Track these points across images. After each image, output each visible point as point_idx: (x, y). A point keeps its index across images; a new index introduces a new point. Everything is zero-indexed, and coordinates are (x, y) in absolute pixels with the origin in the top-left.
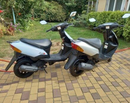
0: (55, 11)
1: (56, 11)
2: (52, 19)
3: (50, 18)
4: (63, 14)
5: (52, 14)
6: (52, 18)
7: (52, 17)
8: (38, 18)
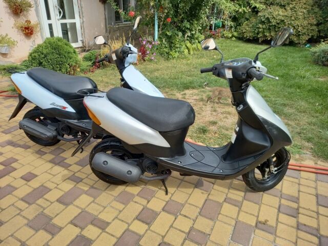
0: (281, 13)
1: (286, 14)
2: (268, 34)
3: (264, 32)
4: (306, 23)
5: (270, 22)
6: (270, 33)
7: (269, 29)
8: (235, 31)
